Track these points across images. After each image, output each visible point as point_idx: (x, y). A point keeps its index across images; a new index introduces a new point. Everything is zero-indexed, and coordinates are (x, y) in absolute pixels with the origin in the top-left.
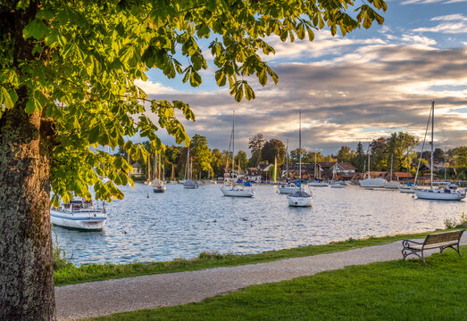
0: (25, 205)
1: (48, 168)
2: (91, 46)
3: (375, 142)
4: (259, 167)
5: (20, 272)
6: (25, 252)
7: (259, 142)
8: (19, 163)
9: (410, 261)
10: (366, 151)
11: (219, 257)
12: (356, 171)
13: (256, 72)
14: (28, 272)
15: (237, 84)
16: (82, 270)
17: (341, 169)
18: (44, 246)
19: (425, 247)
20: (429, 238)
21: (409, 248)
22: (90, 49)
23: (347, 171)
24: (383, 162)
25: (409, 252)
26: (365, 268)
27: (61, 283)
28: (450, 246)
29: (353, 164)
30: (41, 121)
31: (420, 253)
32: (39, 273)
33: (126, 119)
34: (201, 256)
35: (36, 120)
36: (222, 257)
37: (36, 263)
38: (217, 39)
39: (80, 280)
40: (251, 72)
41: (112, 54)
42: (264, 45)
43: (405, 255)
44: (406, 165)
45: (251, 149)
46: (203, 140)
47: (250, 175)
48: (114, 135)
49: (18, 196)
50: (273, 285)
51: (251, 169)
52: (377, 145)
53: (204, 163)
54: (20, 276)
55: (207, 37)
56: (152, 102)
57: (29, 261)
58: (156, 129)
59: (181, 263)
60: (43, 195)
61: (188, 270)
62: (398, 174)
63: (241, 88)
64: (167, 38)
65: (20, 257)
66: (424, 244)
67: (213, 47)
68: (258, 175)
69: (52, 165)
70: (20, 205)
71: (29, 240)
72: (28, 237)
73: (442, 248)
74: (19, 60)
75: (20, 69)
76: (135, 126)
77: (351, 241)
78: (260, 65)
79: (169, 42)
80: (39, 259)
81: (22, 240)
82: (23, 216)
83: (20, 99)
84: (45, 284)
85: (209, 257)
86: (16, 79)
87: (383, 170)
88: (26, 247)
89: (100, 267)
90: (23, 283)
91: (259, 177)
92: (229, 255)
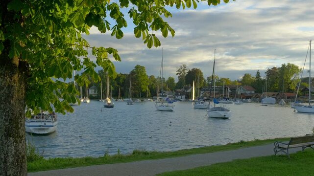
0: (9, 116)
1: (24, 92)
2: (51, 14)
3: (269, 71)
4: (183, 89)
5: (5, 159)
6: (8, 146)
7: (184, 70)
8: (5, 88)
9: (279, 156)
10: (263, 77)
11: (146, 153)
12: (255, 92)
13: (160, 29)
14: (10, 159)
15: (148, 36)
16: (50, 162)
17: (244, 90)
18: (21, 142)
19: (290, 146)
20: (293, 140)
21: (279, 147)
22: (50, 15)
23: (249, 92)
24: (275, 85)
25: (278, 150)
26: (247, 161)
27: (35, 170)
28: (309, 146)
29: (253, 87)
30: (19, 61)
31: (286, 151)
32: (17, 160)
33: (74, 60)
34: (134, 153)
35: (16, 61)
36: (148, 153)
37: (15, 153)
38: (133, 8)
39: (48, 168)
40: (157, 29)
41: (66, 17)
42: (165, 11)
43: (276, 152)
44: (293, 88)
45: (178, 76)
46: (142, 69)
47: (177, 94)
48: (65, 71)
49: (4, 110)
50: (181, 172)
51: (178, 90)
52: (271, 72)
53: (143, 86)
54: (5, 162)
55: (127, 7)
56: (93, 48)
57: (11, 152)
58: (95, 66)
59: (119, 157)
60: (21, 110)
61: (123, 162)
62: (287, 94)
63: (151, 39)
64: (101, 8)
65: (5, 149)
66: (289, 144)
67: (131, 13)
68: (183, 95)
69: (27, 89)
70: (5, 116)
71: (11, 138)
72: (10, 137)
73: (304, 147)
74: (5, 23)
75: (6, 29)
76: (82, 64)
77: (242, 142)
78: (163, 24)
79: (102, 10)
80: (17, 151)
81: (6, 139)
82: (7, 123)
83: (5, 48)
84: (21, 167)
85: (139, 153)
86: (3, 36)
87: (275, 91)
88: (9, 143)
89: (62, 160)
90: (7, 166)
91: (184, 97)
92: (153, 152)
